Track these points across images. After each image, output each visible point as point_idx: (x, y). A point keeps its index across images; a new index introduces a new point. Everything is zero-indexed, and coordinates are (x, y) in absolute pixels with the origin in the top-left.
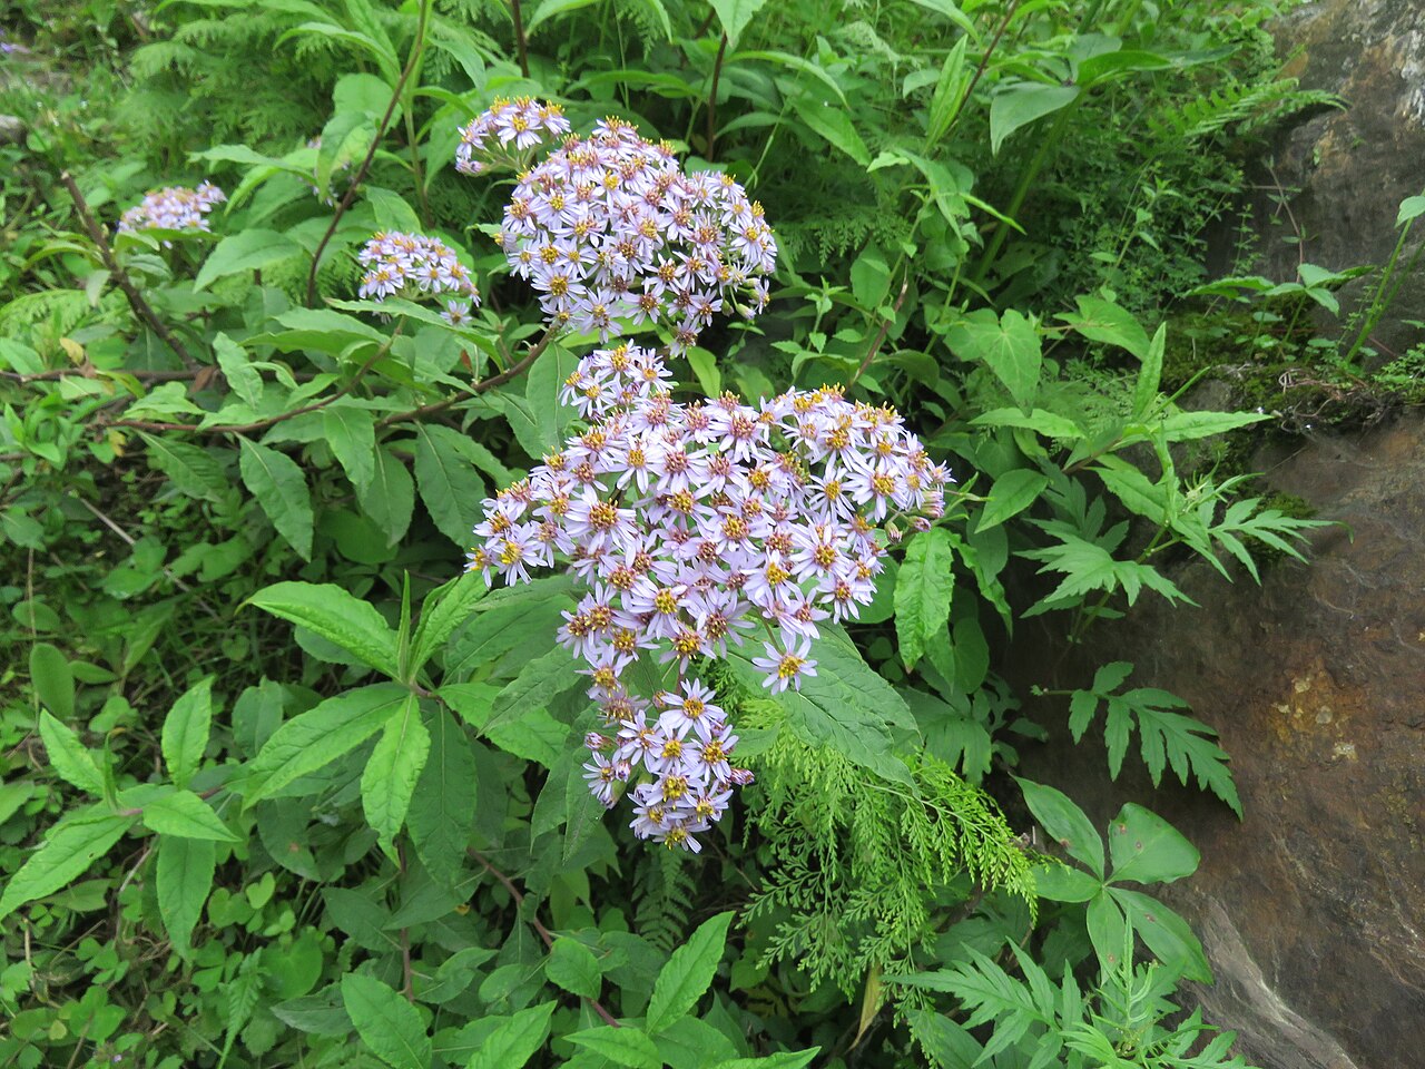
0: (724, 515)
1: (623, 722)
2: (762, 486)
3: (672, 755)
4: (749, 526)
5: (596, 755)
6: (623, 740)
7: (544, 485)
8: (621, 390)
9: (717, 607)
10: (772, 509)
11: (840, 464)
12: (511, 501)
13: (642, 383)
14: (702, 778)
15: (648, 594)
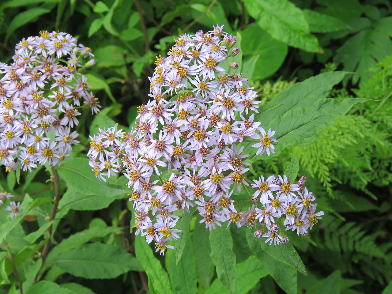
0: (192, 136)
1: (256, 218)
2: (186, 115)
3: (278, 205)
4: (201, 128)
5: (264, 236)
6: (263, 221)
7: (143, 205)
8: (113, 153)
9: (228, 158)
10: (199, 115)
11: (193, 77)
12: (143, 222)
13: (114, 142)
14: (293, 197)
15: (210, 184)
